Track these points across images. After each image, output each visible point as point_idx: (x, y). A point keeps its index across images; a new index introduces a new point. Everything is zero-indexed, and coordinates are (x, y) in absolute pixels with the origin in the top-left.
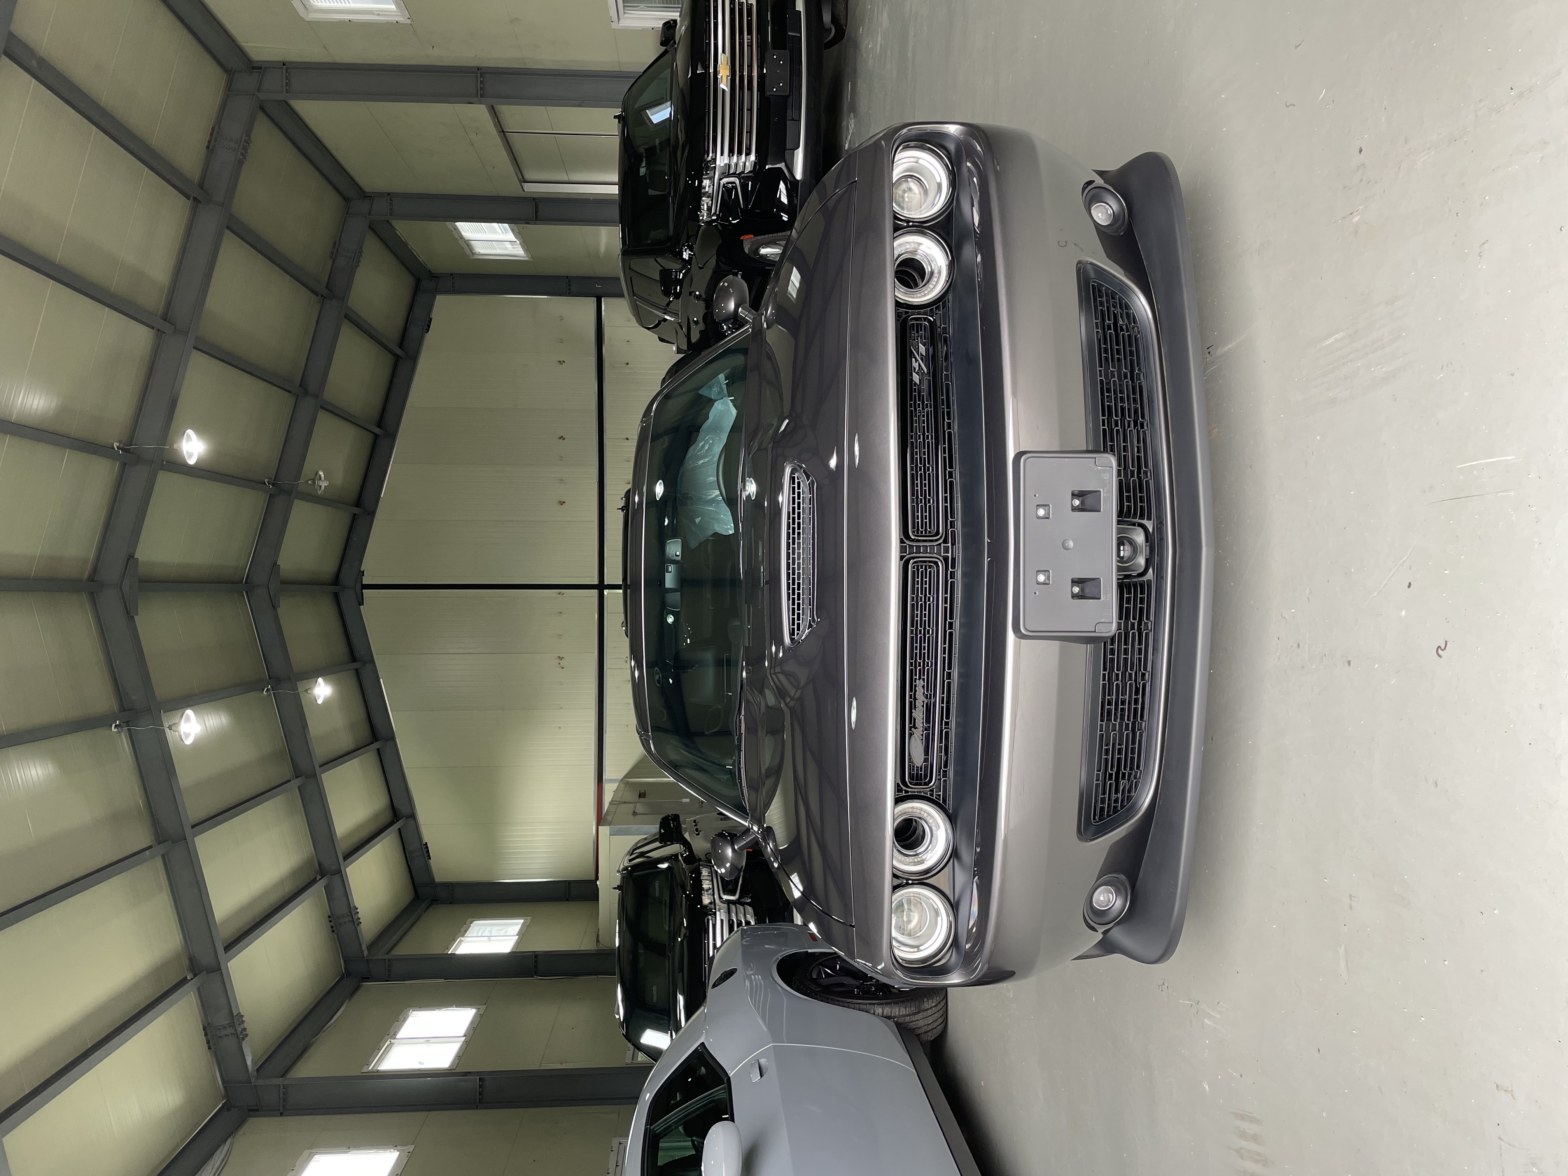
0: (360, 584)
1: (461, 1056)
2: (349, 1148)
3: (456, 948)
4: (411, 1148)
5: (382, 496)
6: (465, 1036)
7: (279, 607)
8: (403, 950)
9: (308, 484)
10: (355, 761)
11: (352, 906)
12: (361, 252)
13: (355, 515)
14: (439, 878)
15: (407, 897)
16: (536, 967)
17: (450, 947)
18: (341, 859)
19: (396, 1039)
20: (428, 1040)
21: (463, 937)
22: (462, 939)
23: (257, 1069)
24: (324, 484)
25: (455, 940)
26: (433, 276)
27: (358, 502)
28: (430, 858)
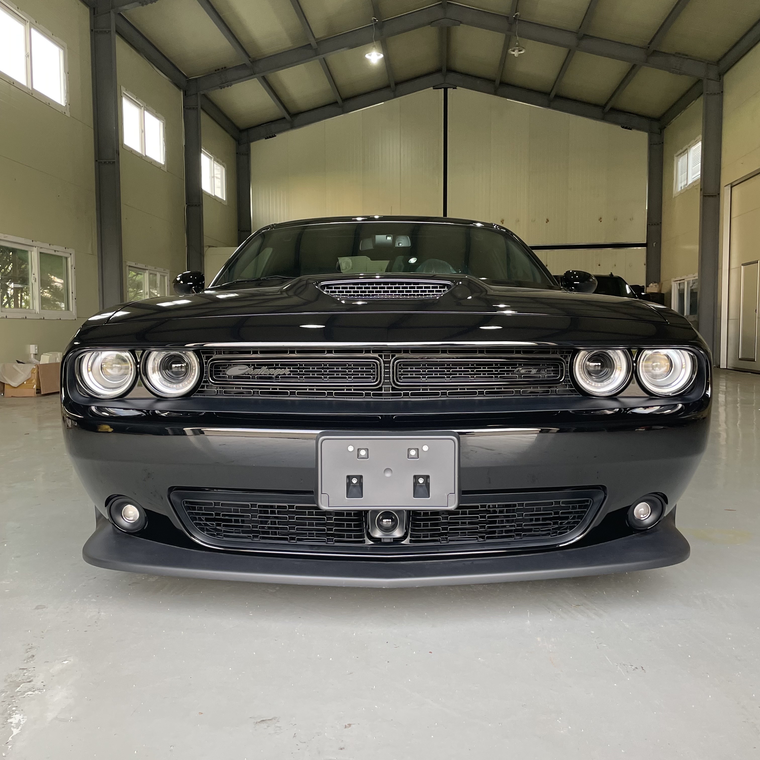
0: (447, 87)
1: (131, 152)
2: (68, 73)
3: (205, 153)
4: (68, 114)
5: (507, 99)
6: (146, 156)
7: (431, 26)
8: (205, 119)
9: (516, 42)
10: (329, 86)
11: (232, 82)
12: (680, 74)
13: (494, 81)
14: (253, 145)
15: (241, 124)
16: (192, 205)
17: (207, 150)
18: (262, 75)
19: (144, 111)
20: (143, 131)
21: (214, 160)
22: (213, 159)
23: (120, 13)
24: (516, 53)
25: (211, 154)
26: (662, 129)
27: (503, 84)
28: (266, 139)
